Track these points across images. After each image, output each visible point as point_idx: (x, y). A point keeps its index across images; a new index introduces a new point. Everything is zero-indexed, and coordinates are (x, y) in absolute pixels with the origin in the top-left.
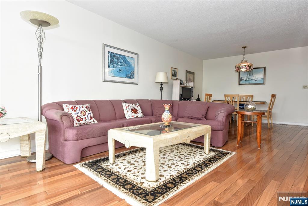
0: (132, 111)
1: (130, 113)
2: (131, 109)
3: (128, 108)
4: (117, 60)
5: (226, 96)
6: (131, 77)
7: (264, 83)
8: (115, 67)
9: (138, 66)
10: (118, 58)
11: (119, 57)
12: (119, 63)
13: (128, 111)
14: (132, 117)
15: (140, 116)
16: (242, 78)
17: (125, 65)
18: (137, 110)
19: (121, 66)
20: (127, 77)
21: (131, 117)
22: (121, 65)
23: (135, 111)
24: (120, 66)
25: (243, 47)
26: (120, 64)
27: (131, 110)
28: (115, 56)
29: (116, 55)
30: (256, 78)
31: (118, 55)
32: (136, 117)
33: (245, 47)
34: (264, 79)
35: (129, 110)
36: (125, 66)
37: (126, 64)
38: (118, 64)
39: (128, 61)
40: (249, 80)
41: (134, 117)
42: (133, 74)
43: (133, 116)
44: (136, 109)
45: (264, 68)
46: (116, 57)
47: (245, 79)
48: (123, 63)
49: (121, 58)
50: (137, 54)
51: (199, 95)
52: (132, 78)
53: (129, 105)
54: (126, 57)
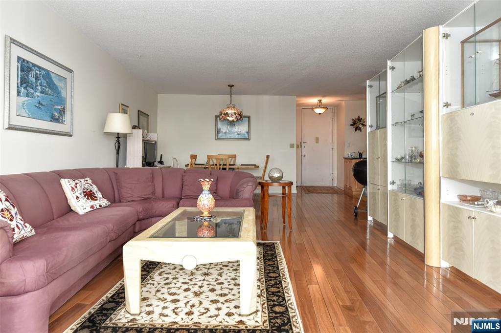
0: (85, 196)
1: (84, 201)
2: (84, 192)
3: (76, 189)
4: (33, 80)
5: (209, 157)
6: (60, 121)
7: (248, 139)
8: (30, 94)
9: (72, 97)
10: (36, 74)
11: (38, 72)
12: (37, 86)
13: (77, 198)
14: (92, 209)
15: (104, 204)
16: (220, 128)
17: (50, 92)
18: (94, 193)
19: (42, 95)
20: (54, 119)
21: (89, 209)
22: (41, 92)
23: (90, 195)
24: (38, 94)
25: (229, 86)
26: (39, 88)
27: (83, 194)
28: (31, 70)
29: (33, 66)
30: (239, 130)
31: (36, 68)
32: (98, 207)
33: (233, 86)
34: (248, 133)
35: (80, 194)
36: (48, 94)
37: (52, 89)
38: (35, 89)
39: (55, 84)
40: (229, 133)
41: (95, 208)
42: (63, 111)
43: (92, 207)
44: (91, 191)
45: (249, 117)
46: (33, 73)
47: (224, 131)
48: (46, 87)
49: (43, 76)
50: (71, 71)
51: (162, 155)
52: (62, 123)
53: (76, 184)
54: (52, 74)
